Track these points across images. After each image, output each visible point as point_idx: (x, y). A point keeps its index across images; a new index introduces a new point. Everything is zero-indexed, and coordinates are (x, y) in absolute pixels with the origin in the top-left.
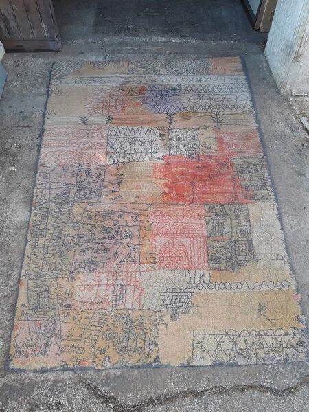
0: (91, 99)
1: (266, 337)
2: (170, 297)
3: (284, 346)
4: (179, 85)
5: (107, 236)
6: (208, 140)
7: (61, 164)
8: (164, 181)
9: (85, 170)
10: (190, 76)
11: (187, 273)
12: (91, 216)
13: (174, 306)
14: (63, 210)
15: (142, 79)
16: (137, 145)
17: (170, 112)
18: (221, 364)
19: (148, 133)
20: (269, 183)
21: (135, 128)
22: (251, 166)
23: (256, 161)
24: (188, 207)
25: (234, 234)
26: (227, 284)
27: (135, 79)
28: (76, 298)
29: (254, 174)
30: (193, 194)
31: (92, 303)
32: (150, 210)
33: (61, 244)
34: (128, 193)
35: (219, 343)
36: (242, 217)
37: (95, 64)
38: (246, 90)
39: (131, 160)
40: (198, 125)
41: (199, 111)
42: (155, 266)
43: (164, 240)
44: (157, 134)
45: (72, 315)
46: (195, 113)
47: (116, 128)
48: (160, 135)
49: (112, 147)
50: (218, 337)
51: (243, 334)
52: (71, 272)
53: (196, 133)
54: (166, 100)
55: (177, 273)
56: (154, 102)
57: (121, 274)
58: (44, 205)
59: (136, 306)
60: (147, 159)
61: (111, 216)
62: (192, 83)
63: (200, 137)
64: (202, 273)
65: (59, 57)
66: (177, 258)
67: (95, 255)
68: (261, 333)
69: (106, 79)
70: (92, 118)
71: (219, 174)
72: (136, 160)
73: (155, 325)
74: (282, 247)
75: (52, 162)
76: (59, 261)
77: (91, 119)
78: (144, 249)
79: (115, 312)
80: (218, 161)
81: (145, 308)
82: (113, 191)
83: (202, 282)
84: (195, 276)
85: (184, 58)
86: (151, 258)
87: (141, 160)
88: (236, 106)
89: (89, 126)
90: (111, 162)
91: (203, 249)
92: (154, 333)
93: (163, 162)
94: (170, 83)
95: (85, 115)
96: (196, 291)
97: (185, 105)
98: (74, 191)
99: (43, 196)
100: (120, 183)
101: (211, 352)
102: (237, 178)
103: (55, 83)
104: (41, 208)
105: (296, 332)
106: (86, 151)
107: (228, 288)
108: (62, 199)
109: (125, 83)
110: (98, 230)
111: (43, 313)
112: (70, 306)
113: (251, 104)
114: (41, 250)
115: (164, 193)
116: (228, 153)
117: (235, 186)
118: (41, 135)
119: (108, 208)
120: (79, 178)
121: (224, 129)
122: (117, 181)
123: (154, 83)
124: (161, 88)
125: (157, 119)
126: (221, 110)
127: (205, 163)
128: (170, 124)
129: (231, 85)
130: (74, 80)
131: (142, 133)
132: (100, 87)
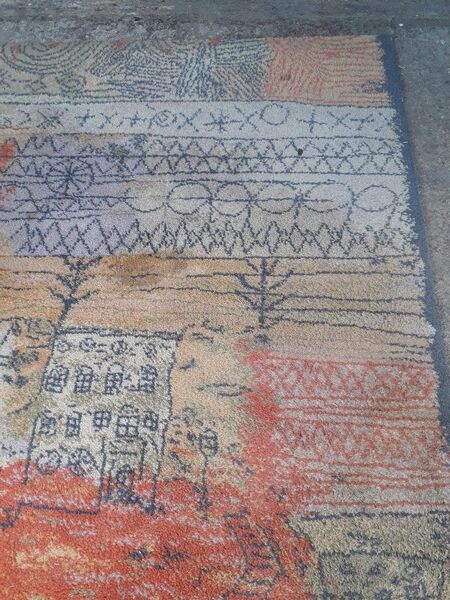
4: (139, 139)
10: (189, 106)
15: (13, 113)
17: (79, 251)
22: (394, 566)
38: (391, 166)
40: (180, 316)
41: (198, 250)
44: (6, 350)
46: (179, 258)
48: (15, 359)
53: (163, 356)
54: (77, 198)
62: (189, 131)
63: (180, 380)
80: (237, 522)
85: (179, 38)
88: (346, 237)
94: (109, 129)
97: (148, 222)
113: (407, 229)
116: (287, 483)
121: (286, 344)
123: (51, 131)
124: (72, 150)
125: (20, 281)
126: (285, 250)
127: (181, 530)
128: (68, 303)
129: (336, 145)
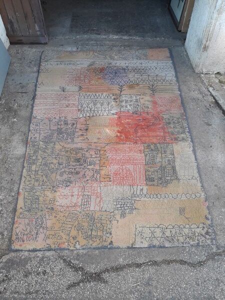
0: (68, 75)
1: (184, 230)
2: (120, 203)
3: (197, 235)
4: (127, 67)
5: (78, 164)
6: (147, 102)
7: (47, 117)
8: (116, 129)
9: (63, 121)
10: (135, 61)
11: (132, 188)
12: (67, 151)
13: (123, 209)
14: (48, 147)
15: (102, 63)
16: (99, 105)
17: (121, 84)
18: (154, 246)
19: (106, 97)
20: (187, 130)
21: (97, 94)
22: (175, 119)
23: (178, 116)
24: (132, 145)
25: (163, 163)
26: (158, 195)
27: (97, 62)
28: (57, 204)
29: (178, 125)
30: (136, 137)
31: (68, 207)
32: (107, 148)
33: (47, 169)
34: (93, 136)
35: (152, 233)
36: (168, 152)
37: (71, 52)
38: (172, 70)
39: (94, 115)
40: (140, 92)
41: (141, 83)
42: (110, 183)
43: (116, 167)
44: (113, 98)
45: (54, 214)
46: (138, 84)
47: (84, 94)
48: (114, 99)
49: (82, 106)
50: (152, 229)
51: (169, 227)
52: (53, 187)
53: (138, 97)
54: (118, 76)
55: (125, 187)
56: (110, 78)
57: (87, 188)
58: (35, 144)
59: (97, 208)
60: (105, 114)
61: (81, 151)
62: (136, 65)
63: (141, 100)
64: (141, 188)
65: (46, 48)
66: (125, 178)
67: (70, 176)
68: (182, 226)
69: (78, 63)
71: (154, 124)
72: (98, 115)
73: (110, 221)
74: (196, 171)
75: (42, 116)
76: (45, 179)
77: (68, 88)
78: (103, 172)
79: (83, 212)
80: (153, 116)
81: (103, 210)
82: (82, 135)
83: (141, 193)
84: (137, 189)
85: (130, 49)
86: (108, 178)
87: (101, 115)
88: (165, 81)
89: (66, 93)
90: (81, 116)
91: (143, 172)
92: (109, 226)
93: (116, 116)
94: (121, 65)
95: (63, 85)
96: (138, 199)
97: (131, 80)
98: (56, 134)
99: (35, 138)
100: (87, 130)
101: (147, 239)
102: (165, 127)
103: (43, 65)
104: (34, 146)
105: (205, 226)
106: (64, 109)
107: (159, 197)
108: (48, 140)
109: (91, 65)
110: (72, 160)
111: (34, 213)
112: (52, 209)
113: (175, 79)
114: (34, 173)
115: (117, 136)
116: (159, 111)
117: (165, 132)
118: (34, 98)
119: (79, 146)
120: (59, 126)
121: (157, 95)
122: (86, 128)
123: (111, 65)
124: (115, 69)
125: (112, 88)
126: (155, 83)
127: (144, 117)
128: (121, 92)
129: (162, 67)
130: (56, 63)
131: (102, 97)
132: (74, 67)
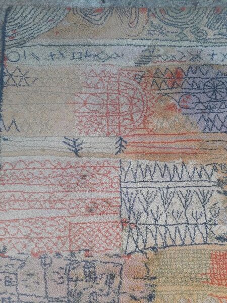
0: (84, 97)
7: (36, 251)
9: (83, 264)
15: (174, 52)
16: (177, 205)
19: (196, 177)
21: (171, 166)
27: (162, 51)
37: (85, 13)
39: (169, 242)
44: (214, 179)
47: (134, 163)
49: (130, 210)
56: (201, 106)
69: (109, 51)
70: (90, 140)
72: (179, 242)
75: (19, 246)
87: (188, 241)
89: (85, 159)
90: (132, 246)
95: (75, 133)
100: (151, 297)
103: (13, 57)
106: (82, 219)
109: (144, 60)
122: (148, 292)
130: (48, 51)
131: (185, 177)
132: (98, 67)
